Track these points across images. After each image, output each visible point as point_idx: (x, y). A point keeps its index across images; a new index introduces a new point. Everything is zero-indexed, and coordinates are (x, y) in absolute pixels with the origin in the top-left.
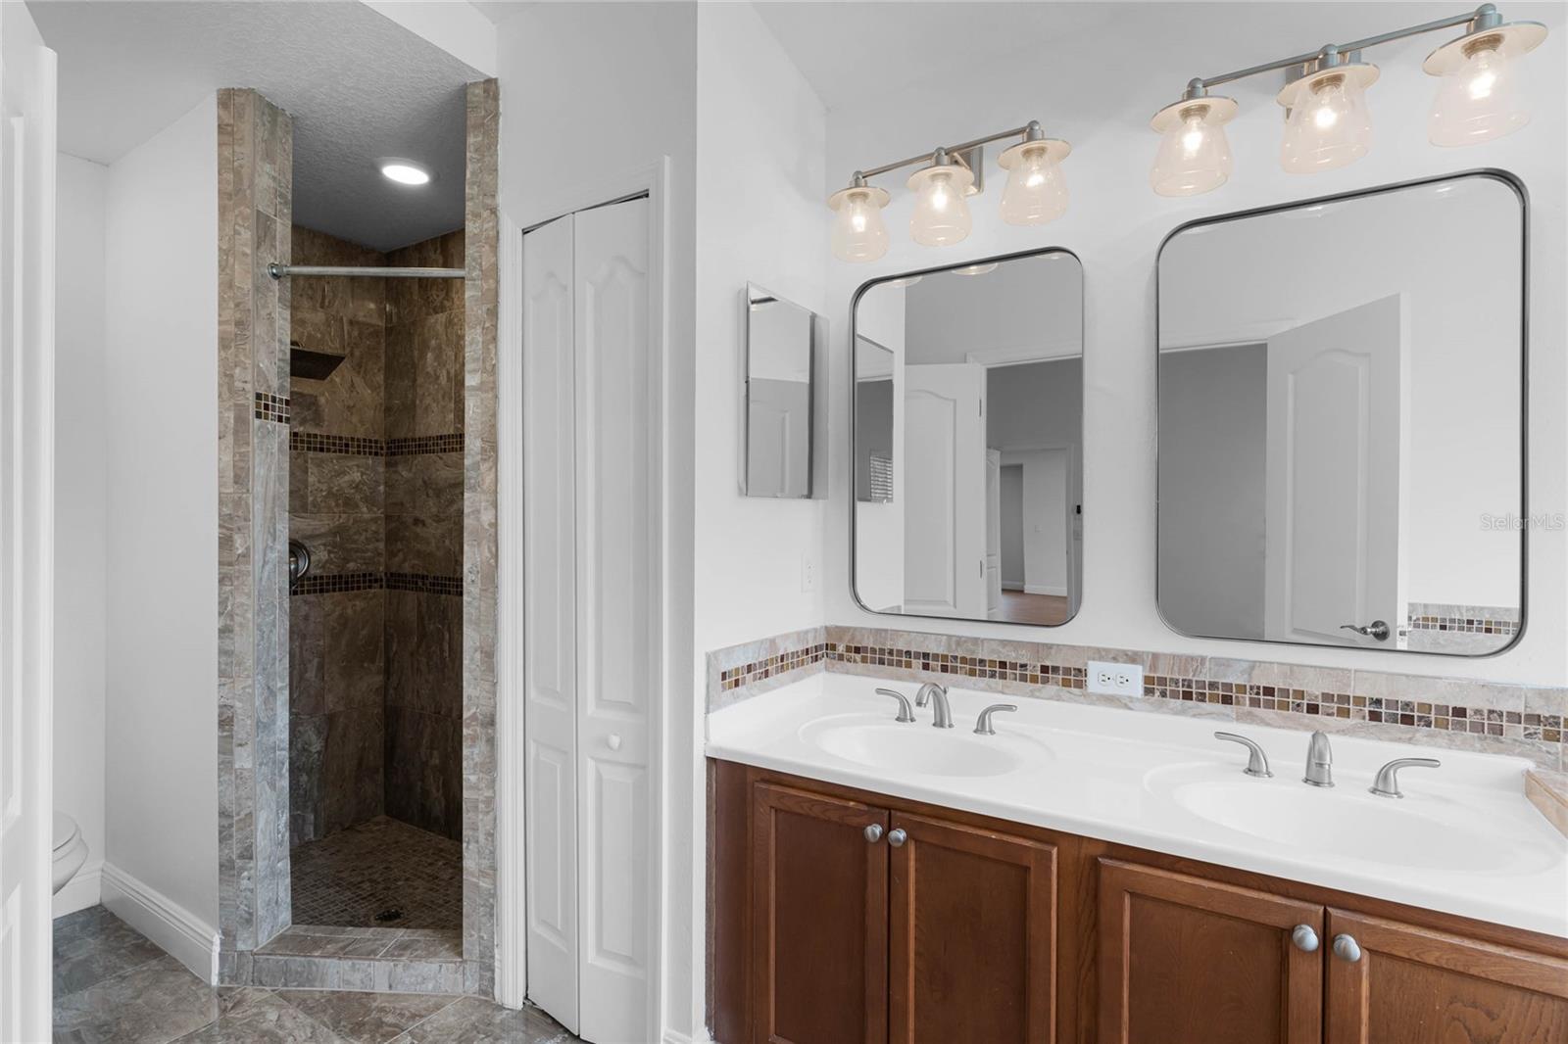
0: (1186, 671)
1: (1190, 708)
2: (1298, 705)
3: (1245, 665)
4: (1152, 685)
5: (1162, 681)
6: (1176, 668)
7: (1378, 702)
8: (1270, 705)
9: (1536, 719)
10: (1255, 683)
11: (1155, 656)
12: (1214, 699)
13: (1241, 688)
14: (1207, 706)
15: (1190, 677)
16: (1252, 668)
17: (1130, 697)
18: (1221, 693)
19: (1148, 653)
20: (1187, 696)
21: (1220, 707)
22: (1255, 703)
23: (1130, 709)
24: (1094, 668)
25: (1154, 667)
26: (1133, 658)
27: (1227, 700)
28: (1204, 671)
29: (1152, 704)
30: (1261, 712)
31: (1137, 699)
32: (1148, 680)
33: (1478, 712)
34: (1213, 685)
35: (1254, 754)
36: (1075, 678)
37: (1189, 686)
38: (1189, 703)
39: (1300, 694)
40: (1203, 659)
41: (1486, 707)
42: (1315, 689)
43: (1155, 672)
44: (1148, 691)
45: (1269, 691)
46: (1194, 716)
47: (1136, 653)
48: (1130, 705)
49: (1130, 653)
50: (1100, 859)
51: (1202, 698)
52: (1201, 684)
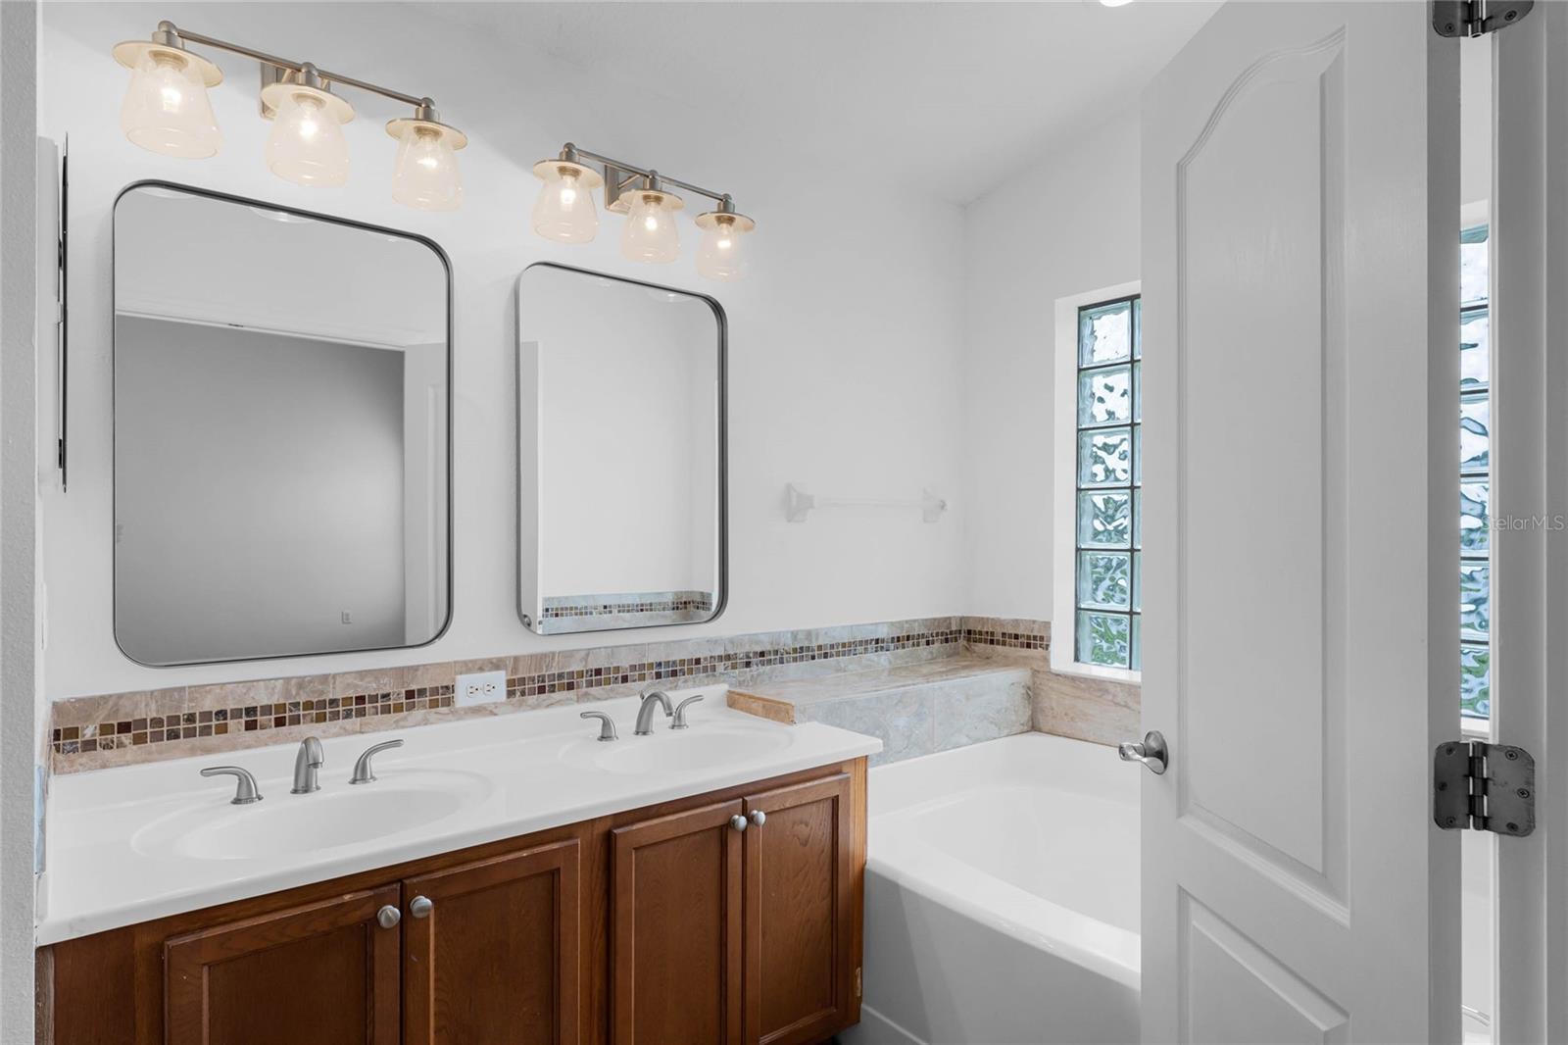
0: (541, 669)
1: (544, 700)
2: (616, 679)
3: (583, 654)
4: (515, 688)
5: (522, 681)
6: (533, 667)
7: (659, 664)
8: (599, 683)
9: (728, 657)
10: (590, 667)
11: (516, 659)
12: (562, 688)
13: (581, 674)
14: (557, 696)
15: (543, 673)
16: (588, 655)
17: (495, 703)
18: (566, 681)
19: (510, 657)
20: (542, 690)
21: (565, 694)
22: (590, 684)
23: (496, 715)
24: (463, 682)
25: (515, 670)
26: (496, 665)
27: (570, 687)
28: (554, 665)
29: (513, 705)
30: (594, 690)
31: (501, 703)
32: (510, 683)
33: (705, 659)
34: (561, 676)
35: (606, 724)
36: (441, 697)
37: (543, 681)
38: (542, 696)
39: (617, 669)
40: (553, 654)
41: (708, 654)
42: (625, 661)
43: (516, 674)
44: (511, 694)
45: (598, 672)
46: (548, 706)
47: (500, 660)
48: (495, 711)
49: (494, 661)
50: (615, 831)
51: (553, 689)
52: (552, 677)
